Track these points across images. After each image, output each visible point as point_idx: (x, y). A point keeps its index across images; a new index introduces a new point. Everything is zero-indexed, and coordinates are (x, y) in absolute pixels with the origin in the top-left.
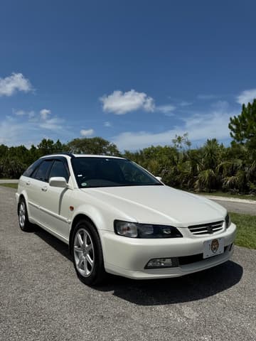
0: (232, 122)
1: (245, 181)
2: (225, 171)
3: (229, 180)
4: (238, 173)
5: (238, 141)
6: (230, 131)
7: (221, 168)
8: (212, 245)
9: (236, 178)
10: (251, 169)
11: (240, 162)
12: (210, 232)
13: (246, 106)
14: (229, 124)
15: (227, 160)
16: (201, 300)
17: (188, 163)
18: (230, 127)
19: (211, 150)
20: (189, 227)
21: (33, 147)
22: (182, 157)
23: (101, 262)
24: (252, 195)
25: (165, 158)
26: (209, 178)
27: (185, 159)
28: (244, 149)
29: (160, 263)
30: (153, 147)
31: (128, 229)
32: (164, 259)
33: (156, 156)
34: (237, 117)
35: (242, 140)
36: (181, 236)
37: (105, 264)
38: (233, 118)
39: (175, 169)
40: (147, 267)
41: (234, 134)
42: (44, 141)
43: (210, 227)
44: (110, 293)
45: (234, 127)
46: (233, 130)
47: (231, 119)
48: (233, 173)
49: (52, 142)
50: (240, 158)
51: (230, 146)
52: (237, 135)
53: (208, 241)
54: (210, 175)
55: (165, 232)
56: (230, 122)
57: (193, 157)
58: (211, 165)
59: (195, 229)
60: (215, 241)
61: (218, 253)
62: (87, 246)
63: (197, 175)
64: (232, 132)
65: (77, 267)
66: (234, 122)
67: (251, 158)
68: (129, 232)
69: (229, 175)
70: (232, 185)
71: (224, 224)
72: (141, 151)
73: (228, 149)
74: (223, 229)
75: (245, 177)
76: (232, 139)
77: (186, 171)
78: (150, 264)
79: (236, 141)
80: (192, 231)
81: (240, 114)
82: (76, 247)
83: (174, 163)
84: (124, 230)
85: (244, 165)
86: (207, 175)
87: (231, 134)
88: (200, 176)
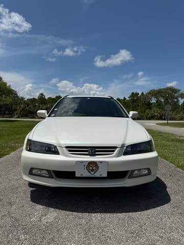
8: (89, 166)
12: (91, 154)
20: (67, 147)
21: (125, 99)
36: (58, 154)
42: (133, 94)
43: (91, 150)
49: (138, 94)
53: (82, 162)
59: (72, 149)
61: (97, 175)
71: (117, 150)
74: (114, 155)
80: (70, 151)
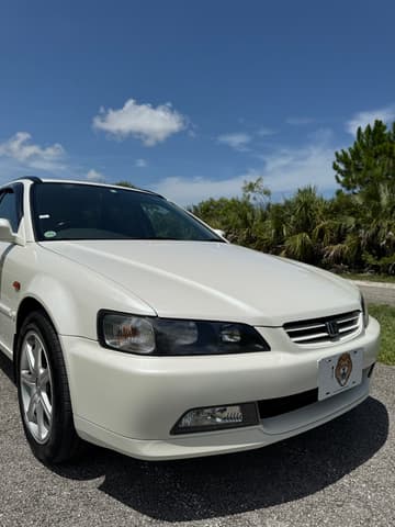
0: (340, 159)
1: (360, 251)
2: (327, 237)
3: (334, 250)
4: (349, 238)
5: (348, 189)
6: (335, 173)
7: (322, 232)
8: (339, 366)
9: (345, 246)
10: (370, 233)
11: (351, 221)
12: (333, 336)
13: (363, 130)
14: (334, 164)
15: (331, 218)
16: (309, 498)
17: (269, 223)
18: (335, 167)
19: (306, 204)
20: (286, 326)
22: (258, 214)
23: (66, 414)
24: (368, 274)
25: (232, 216)
26: (301, 246)
27: (265, 217)
28: (359, 200)
29: (214, 417)
30: (212, 200)
31: (135, 332)
32: (224, 407)
33: (218, 215)
34: (347, 151)
35: (355, 187)
36: (267, 348)
37: (74, 417)
38: (340, 153)
39: (248, 234)
40: (178, 430)
41: (341, 179)
43: (332, 326)
44: (92, 485)
45: (342, 167)
46: (340, 172)
47: (337, 154)
48: (340, 239)
50: (352, 214)
51: (335, 196)
52: (346, 180)
53: (329, 359)
54: (304, 243)
55: (227, 338)
56: (335, 159)
57: (278, 214)
58: (306, 225)
59: (300, 329)
60: (345, 359)
61: (350, 385)
62: (42, 371)
63: (282, 243)
64: (339, 176)
65: (27, 418)
66: (342, 158)
67: (369, 215)
68: (135, 340)
69: (333, 242)
70: (339, 259)
71: (360, 318)
72: (194, 207)
73: (333, 200)
74: (360, 329)
75: (359, 246)
76: (339, 187)
77: (265, 237)
78: (188, 421)
79: (344, 189)
80: (292, 335)
81: (352, 146)
82: (23, 372)
83: (247, 224)
84: (123, 335)
85: (358, 226)
86: (299, 242)
87: (337, 178)
88: (287, 244)
